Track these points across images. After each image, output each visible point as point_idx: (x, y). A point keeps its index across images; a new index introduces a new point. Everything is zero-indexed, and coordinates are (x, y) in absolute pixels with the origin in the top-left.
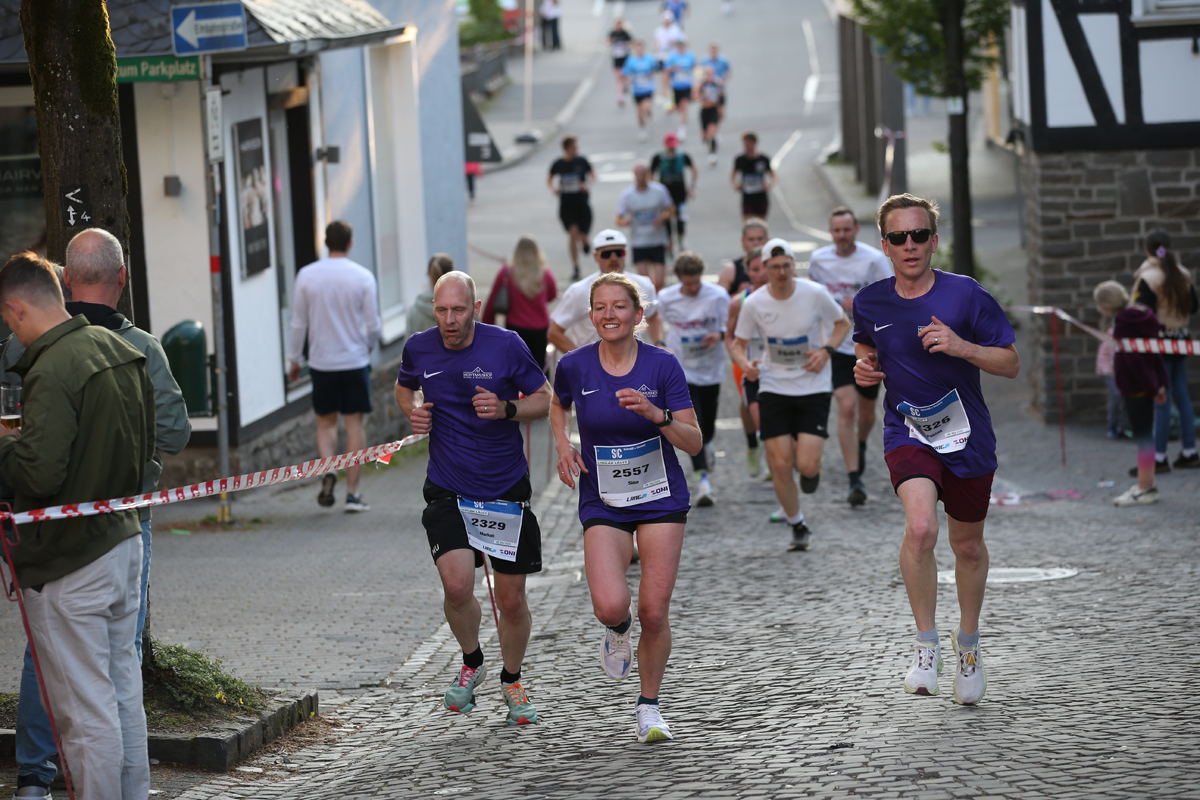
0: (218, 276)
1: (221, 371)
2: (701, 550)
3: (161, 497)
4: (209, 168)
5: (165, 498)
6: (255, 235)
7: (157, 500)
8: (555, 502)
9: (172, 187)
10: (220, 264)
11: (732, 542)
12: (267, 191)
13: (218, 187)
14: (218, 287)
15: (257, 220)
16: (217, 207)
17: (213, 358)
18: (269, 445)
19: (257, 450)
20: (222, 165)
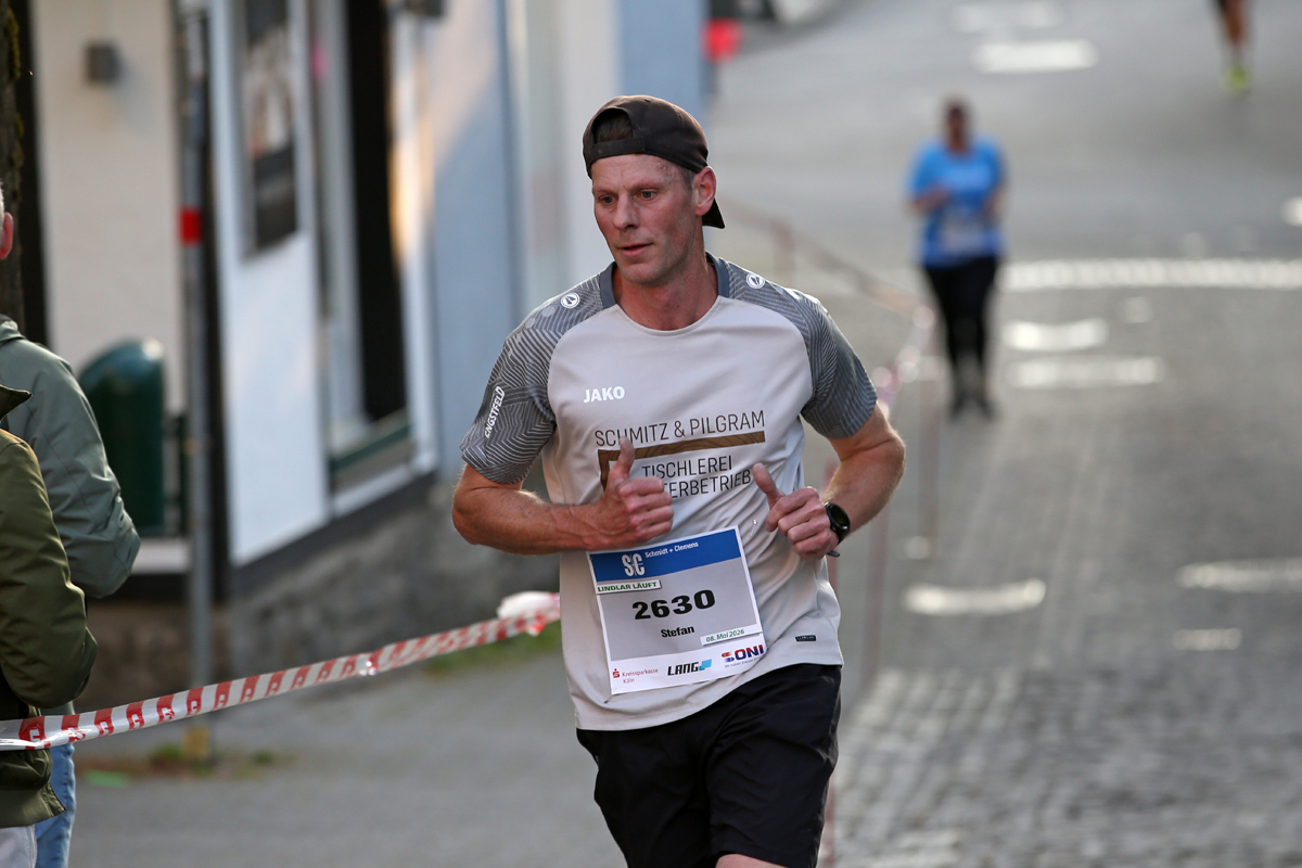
0: (194, 251)
1: (197, 447)
2: (1190, 838)
3: (97, 722)
4: (178, 25)
5: (104, 725)
6: (271, 166)
7: (88, 728)
8: (882, 729)
9: (103, 65)
10: (198, 226)
11: (1252, 821)
12: (296, 77)
13: (196, 67)
14: (195, 273)
15: (274, 135)
16: (193, 107)
17: (182, 422)
18: (292, 603)
19: (266, 614)
20: (205, 22)
